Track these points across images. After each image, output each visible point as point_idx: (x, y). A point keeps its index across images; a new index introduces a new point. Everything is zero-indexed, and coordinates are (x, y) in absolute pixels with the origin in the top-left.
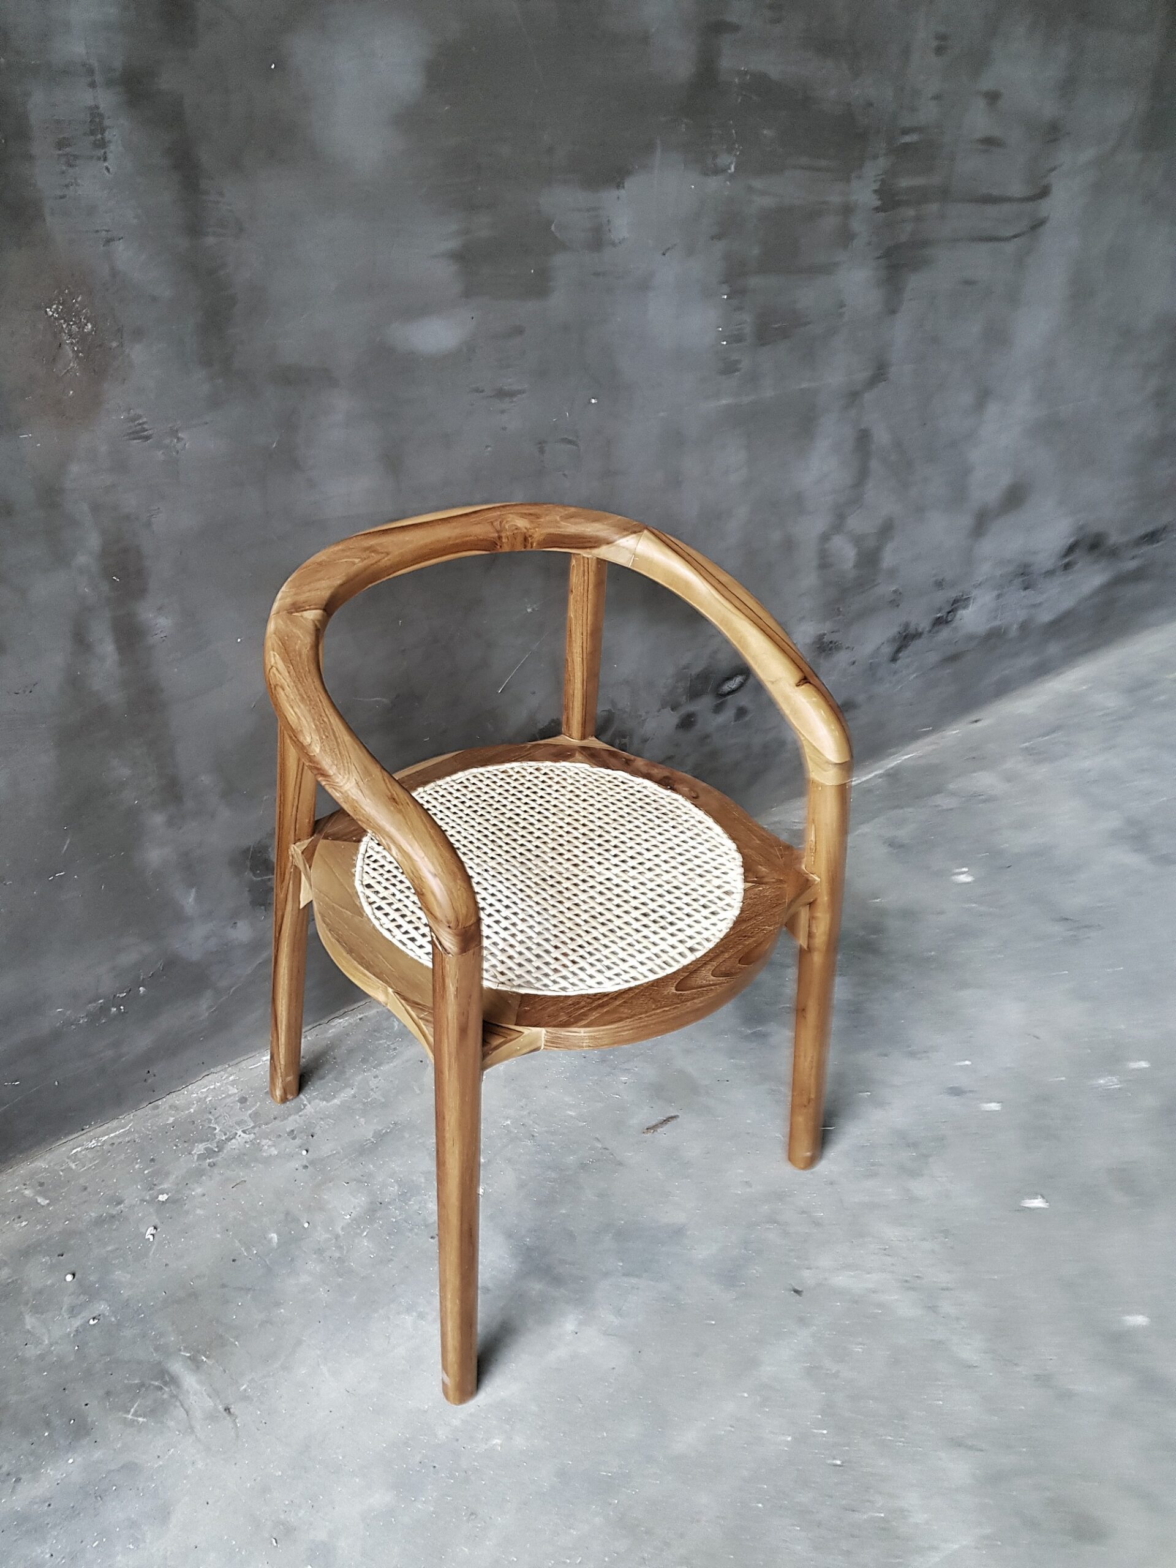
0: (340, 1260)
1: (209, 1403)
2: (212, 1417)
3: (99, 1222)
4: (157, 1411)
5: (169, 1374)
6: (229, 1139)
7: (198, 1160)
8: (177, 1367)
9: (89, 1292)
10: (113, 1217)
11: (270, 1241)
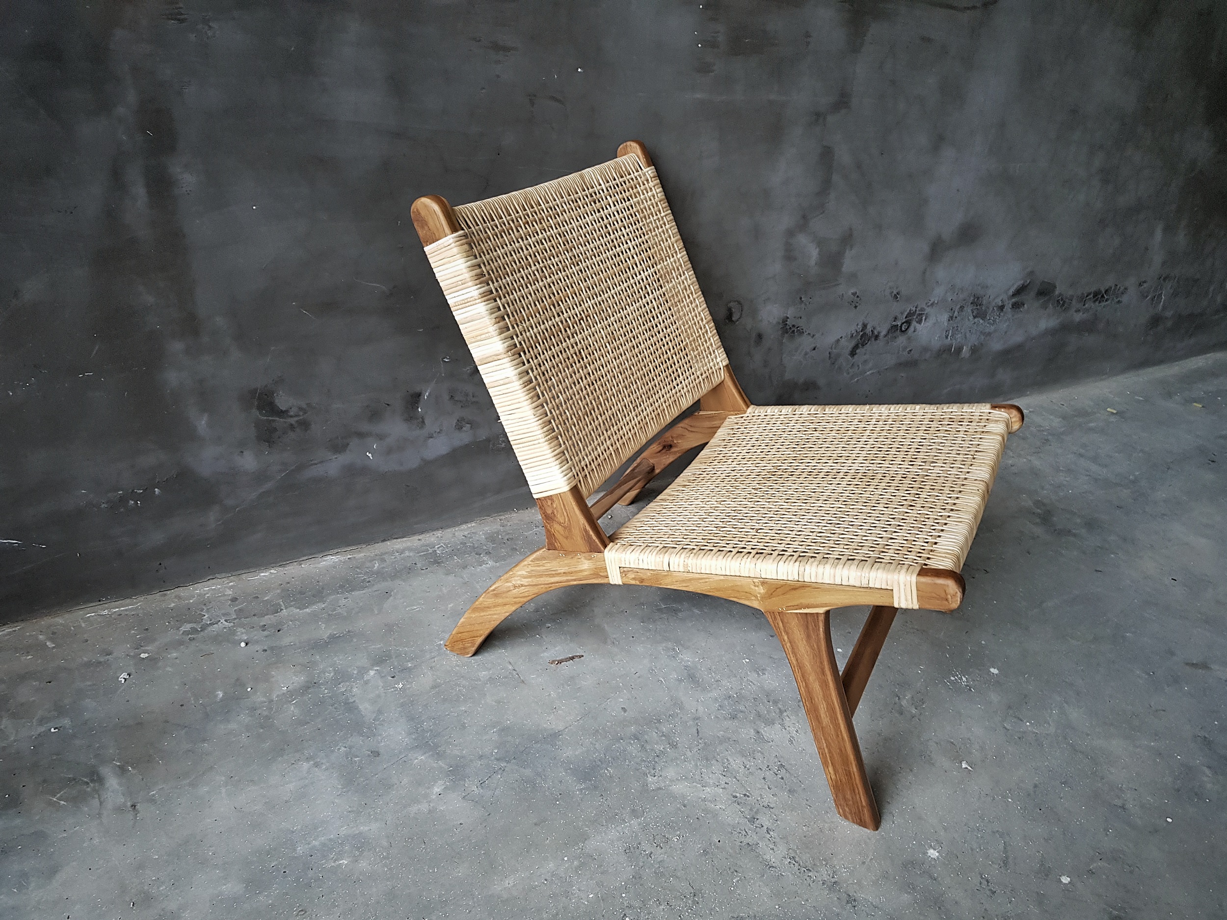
0: (267, 718)
1: (121, 800)
2: (119, 810)
3: (88, 664)
4: (77, 800)
5: (98, 775)
6: (211, 624)
7: (183, 634)
8: (106, 771)
9: (60, 710)
10: (100, 662)
11: (217, 696)
